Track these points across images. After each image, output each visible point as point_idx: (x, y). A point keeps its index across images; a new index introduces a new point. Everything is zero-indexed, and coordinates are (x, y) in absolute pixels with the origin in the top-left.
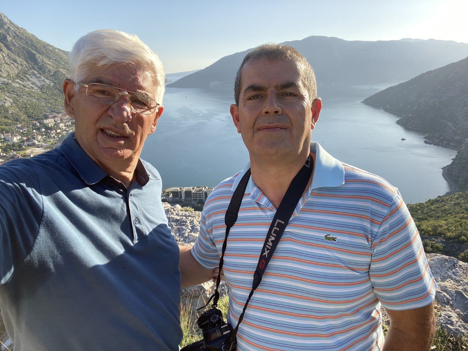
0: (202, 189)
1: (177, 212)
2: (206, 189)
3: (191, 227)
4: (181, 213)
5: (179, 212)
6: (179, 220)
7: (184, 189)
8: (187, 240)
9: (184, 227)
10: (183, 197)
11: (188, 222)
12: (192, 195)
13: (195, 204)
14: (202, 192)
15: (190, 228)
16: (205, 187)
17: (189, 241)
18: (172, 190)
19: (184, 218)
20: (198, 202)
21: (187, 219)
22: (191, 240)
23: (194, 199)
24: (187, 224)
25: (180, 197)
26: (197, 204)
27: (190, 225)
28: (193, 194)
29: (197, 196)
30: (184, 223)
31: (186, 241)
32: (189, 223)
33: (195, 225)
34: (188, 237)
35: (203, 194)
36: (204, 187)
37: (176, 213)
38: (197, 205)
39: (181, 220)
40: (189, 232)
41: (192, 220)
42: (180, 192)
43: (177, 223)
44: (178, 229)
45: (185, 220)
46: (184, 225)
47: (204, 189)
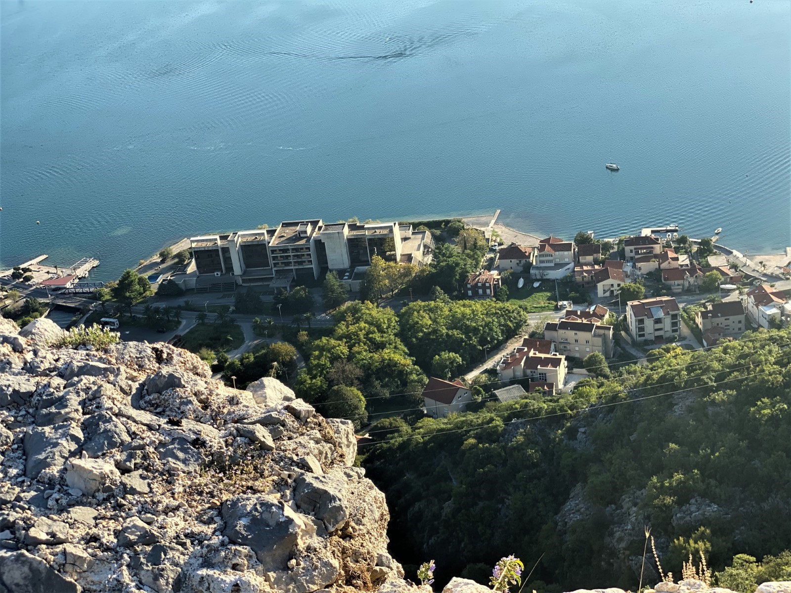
0: (305, 232)
1: (29, 356)
2: (320, 228)
3: (85, 427)
4: (50, 357)
5: (42, 353)
6: (30, 394)
7: (236, 239)
8: (56, 496)
9: (47, 429)
10: (237, 269)
11: (74, 401)
12: (270, 255)
13: (285, 288)
14: (303, 242)
15: (80, 435)
16: (314, 224)
17: (64, 502)
18: (194, 245)
19: (57, 381)
20: (293, 280)
21: (73, 385)
22: (75, 493)
23: (276, 271)
24: (67, 410)
25: (226, 268)
26: (292, 287)
27: (84, 414)
28: (273, 251)
29: (287, 257)
30: (53, 410)
31: (51, 503)
32: (80, 408)
33: (101, 417)
34: (62, 478)
35: (309, 248)
36: (311, 222)
37: (25, 363)
38: (291, 290)
39: (40, 395)
40: (73, 454)
41: (95, 388)
42: (225, 250)
43: (23, 413)
44: (22, 440)
45: (57, 394)
46: (49, 420)
47: (309, 229)
